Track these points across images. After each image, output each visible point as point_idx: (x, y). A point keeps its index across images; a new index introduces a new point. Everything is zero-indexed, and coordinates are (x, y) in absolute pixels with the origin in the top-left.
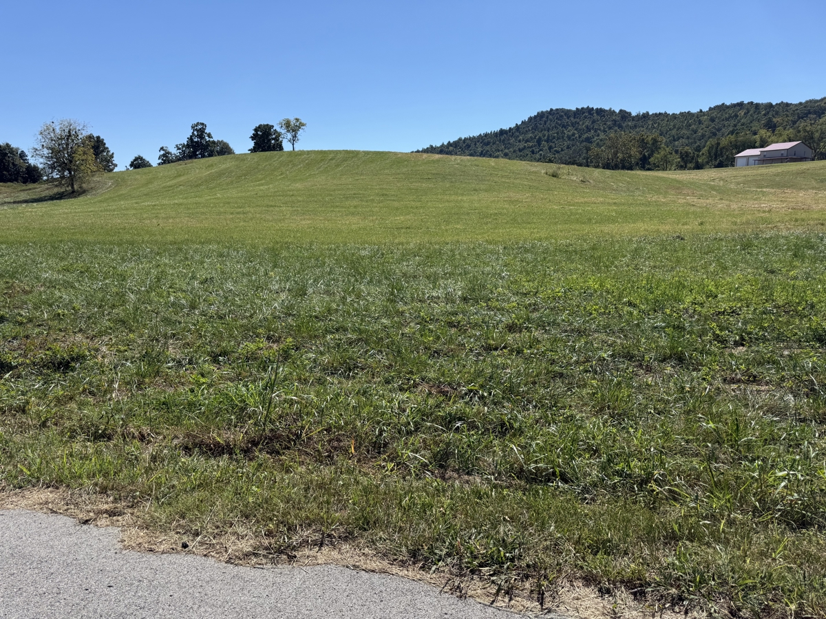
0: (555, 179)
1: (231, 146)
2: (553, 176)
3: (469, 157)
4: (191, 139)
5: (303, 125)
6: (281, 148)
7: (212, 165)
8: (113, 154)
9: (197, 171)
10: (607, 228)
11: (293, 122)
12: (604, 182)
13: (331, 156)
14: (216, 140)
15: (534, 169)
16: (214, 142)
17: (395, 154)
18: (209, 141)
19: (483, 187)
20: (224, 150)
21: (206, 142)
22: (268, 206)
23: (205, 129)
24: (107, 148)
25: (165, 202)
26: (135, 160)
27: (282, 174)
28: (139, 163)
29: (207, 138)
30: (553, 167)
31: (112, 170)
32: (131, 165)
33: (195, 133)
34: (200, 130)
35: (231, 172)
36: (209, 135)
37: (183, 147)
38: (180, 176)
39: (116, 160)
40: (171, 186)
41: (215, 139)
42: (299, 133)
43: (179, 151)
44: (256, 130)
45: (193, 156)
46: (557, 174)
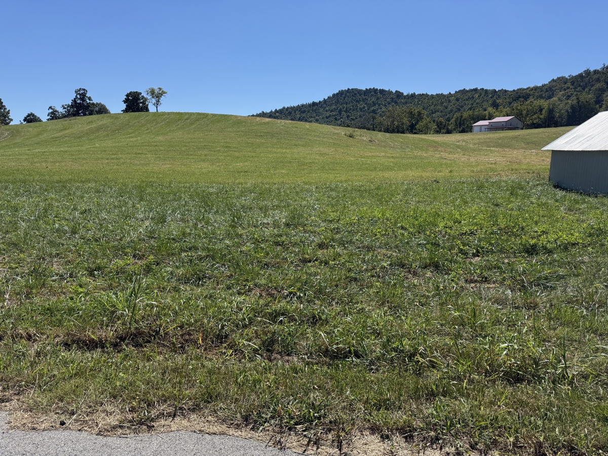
0: (351, 138)
1: (108, 107)
2: (350, 137)
3: (290, 121)
4: (75, 101)
5: (165, 93)
6: (147, 110)
7: (92, 122)
8: (9, 111)
9: (80, 126)
10: (388, 174)
11: (157, 91)
12: (385, 141)
13: (186, 117)
14: (95, 103)
15: (336, 131)
16: (93, 104)
17: (236, 117)
18: (90, 103)
19: (301, 143)
20: (102, 110)
21: (87, 104)
22: (136, 153)
23: (86, 94)
24: (4, 106)
25: (53, 149)
26: (28, 116)
27: (147, 130)
28: (31, 119)
29: (88, 100)
30: (350, 130)
31: (8, 124)
32: (25, 120)
33: (78, 96)
34: (82, 94)
35: (108, 127)
36: (90, 99)
37: (68, 107)
38: (65, 129)
39: (11, 116)
40: (58, 137)
41: (95, 101)
42: (161, 98)
43: (65, 110)
44: (127, 95)
45: (76, 114)
46: (353, 135)
